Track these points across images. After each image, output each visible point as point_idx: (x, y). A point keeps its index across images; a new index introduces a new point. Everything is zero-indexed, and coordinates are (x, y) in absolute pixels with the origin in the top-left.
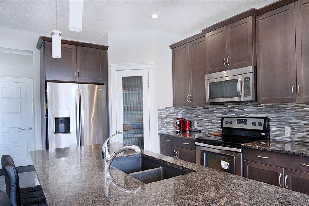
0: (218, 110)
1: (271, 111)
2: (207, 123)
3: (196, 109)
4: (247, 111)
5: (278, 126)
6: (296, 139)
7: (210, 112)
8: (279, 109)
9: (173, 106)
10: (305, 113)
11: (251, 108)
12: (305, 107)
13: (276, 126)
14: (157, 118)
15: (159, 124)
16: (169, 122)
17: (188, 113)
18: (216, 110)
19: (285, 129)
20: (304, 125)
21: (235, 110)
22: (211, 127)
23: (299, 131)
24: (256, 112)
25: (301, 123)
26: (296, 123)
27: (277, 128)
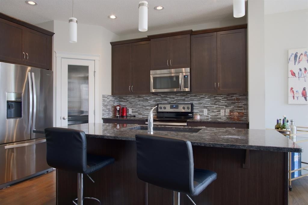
0: (152, 99)
1: (195, 99)
2: (141, 110)
3: (131, 98)
4: (176, 100)
5: (199, 109)
6: (211, 117)
7: (145, 100)
8: (200, 98)
9: (112, 95)
10: (216, 100)
11: (180, 97)
12: (216, 97)
13: (198, 109)
14: (102, 104)
15: (103, 110)
16: (109, 109)
17: (122, 101)
18: (150, 99)
19: (204, 111)
20: (216, 108)
21: (167, 99)
22: (145, 112)
23: (213, 112)
24: (184, 100)
25: (214, 106)
26: (211, 107)
27: (199, 110)
